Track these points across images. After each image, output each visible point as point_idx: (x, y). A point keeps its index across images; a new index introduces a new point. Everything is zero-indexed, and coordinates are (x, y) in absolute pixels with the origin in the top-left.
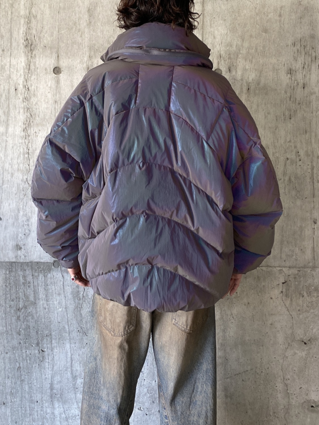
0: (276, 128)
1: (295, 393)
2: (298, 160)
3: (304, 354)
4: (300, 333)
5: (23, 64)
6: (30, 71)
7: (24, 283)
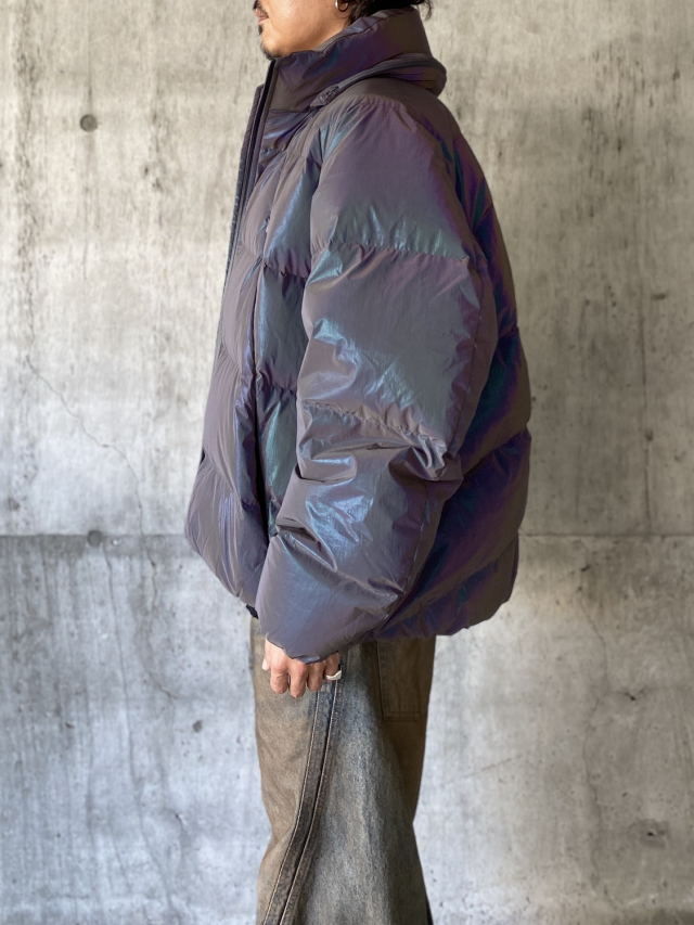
0: (562, 236)
1: (613, 805)
2: (610, 304)
3: (630, 720)
4: (621, 676)
5: (16, 110)
6: (30, 126)
7: (26, 582)
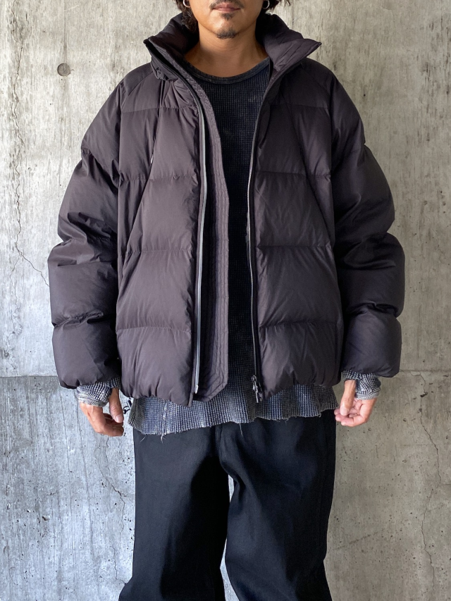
0: (407, 155)
1: (443, 567)
2: (441, 203)
4: (448, 473)
5: (9, 60)
6: (20, 71)
7: (13, 411)
